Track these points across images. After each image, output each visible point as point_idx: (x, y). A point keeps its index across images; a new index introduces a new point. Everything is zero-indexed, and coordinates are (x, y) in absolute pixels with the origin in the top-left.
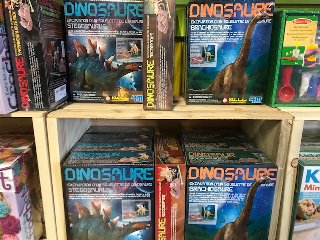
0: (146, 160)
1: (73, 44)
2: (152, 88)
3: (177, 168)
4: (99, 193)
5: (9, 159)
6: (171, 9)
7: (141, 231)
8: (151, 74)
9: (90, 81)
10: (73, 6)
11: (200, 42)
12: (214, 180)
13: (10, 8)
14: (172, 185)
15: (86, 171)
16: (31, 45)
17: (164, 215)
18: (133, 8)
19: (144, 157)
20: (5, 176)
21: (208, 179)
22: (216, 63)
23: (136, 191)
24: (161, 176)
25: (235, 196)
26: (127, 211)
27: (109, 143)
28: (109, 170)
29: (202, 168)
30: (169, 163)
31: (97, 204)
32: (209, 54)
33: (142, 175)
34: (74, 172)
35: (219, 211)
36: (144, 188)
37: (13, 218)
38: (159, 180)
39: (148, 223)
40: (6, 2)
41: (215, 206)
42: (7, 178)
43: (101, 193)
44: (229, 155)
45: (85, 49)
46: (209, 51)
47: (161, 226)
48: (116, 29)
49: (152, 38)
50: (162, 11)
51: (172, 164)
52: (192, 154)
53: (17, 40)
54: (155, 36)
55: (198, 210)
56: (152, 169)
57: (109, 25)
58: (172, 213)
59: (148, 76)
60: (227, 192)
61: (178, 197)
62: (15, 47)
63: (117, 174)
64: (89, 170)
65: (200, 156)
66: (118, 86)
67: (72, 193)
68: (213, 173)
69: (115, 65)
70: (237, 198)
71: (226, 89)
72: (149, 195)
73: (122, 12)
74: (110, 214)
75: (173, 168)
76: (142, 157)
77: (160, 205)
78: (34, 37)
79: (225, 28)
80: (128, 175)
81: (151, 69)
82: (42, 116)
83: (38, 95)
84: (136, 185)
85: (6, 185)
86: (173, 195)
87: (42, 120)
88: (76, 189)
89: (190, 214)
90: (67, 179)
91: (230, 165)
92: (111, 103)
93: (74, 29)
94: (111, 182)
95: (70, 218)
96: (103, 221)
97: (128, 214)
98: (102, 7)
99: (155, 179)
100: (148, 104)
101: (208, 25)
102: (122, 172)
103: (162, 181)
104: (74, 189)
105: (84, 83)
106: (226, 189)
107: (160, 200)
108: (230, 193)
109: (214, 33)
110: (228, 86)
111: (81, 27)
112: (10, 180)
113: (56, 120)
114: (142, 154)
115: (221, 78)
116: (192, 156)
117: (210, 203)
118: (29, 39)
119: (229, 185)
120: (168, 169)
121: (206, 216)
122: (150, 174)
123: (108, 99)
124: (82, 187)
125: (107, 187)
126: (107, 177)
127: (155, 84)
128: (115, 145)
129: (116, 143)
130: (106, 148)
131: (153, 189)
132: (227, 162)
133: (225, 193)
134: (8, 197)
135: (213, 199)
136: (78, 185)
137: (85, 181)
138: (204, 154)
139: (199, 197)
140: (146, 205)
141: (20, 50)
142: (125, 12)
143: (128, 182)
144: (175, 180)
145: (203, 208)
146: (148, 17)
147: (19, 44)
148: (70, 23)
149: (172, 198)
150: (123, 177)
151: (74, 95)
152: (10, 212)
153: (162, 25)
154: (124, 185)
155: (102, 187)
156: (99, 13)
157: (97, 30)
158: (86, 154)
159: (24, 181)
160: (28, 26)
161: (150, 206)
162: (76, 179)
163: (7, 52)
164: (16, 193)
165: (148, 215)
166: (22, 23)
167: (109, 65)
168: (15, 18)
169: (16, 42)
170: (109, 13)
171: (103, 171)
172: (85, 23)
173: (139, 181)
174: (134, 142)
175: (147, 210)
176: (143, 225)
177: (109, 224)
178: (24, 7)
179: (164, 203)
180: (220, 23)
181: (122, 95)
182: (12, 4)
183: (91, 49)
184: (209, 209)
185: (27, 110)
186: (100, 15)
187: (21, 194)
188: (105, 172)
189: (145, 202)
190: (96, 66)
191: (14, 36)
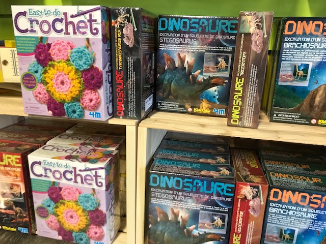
0: (227, 175)
1: (163, 57)
2: (238, 105)
3: (258, 188)
4: (179, 201)
5: (102, 159)
6: (267, 28)
7: (215, 241)
8: (239, 92)
9: (174, 92)
10: (166, 21)
11: (293, 59)
12: (297, 204)
13: (116, 26)
14: (251, 203)
15: (169, 179)
16: (130, 60)
17: (239, 231)
18: (224, 24)
19: (224, 172)
20: (98, 175)
21: (290, 203)
22: (308, 82)
23: (214, 204)
24: (241, 193)
25: (319, 224)
26: (204, 220)
27: (188, 152)
28: (191, 180)
29: (285, 191)
30: (250, 182)
31: (175, 211)
32: (301, 73)
33: (222, 190)
34: (158, 178)
35: (299, 236)
36: (222, 202)
37: (101, 212)
38: (238, 197)
39: (223, 235)
40: (113, 21)
41: (294, 230)
42: (100, 176)
43: (181, 201)
44: (315, 180)
45: (173, 62)
46: (301, 69)
47: (235, 240)
48: (205, 44)
49: (244, 56)
50: (258, 31)
51: (254, 182)
52: (273, 175)
53: (119, 55)
54: (247, 55)
55: (276, 232)
56: (233, 186)
57: (200, 40)
58: (248, 230)
59: (235, 93)
60: (310, 218)
61: (256, 215)
62: (117, 61)
63: (197, 185)
64: (172, 178)
65: (282, 177)
66: (201, 98)
67: (154, 197)
68: (297, 197)
69: (200, 78)
70: (320, 225)
71: (316, 109)
72: (226, 210)
73: (214, 27)
74: (187, 222)
75: (254, 187)
76: (221, 172)
77: (237, 220)
78: (134, 53)
79: (322, 47)
80: (209, 188)
81: (239, 86)
82: (135, 124)
83: (132, 106)
84: (215, 198)
85: (98, 182)
86: (251, 213)
87: (134, 128)
88: (158, 194)
89: (266, 234)
90: (152, 184)
91: (316, 192)
92: (192, 113)
93: (165, 43)
94: (192, 192)
95: (150, 220)
96: (180, 227)
97: (204, 224)
98: (194, 23)
99: (234, 195)
100: (232, 120)
101: (303, 42)
102: (203, 184)
103: (241, 198)
104: (156, 193)
105: (170, 93)
106: (309, 216)
107: (238, 216)
108: (313, 219)
109: (309, 51)
110: (318, 106)
111: (172, 41)
112: (102, 179)
113: (146, 128)
114: (221, 169)
115: (312, 98)
116: (274, 177)
117: (290, 226)
118: (129, 54)
119: (314, 211)
120: (249, 188)
121: (284, 238)
122: (230, 190)
123: (190, 110)
124: (164, 193)
125: (187, 196)
126: (188, 187)
127: (242, 101)
128: (193, 155)
129: (194, 152)
130: (185, 157)
131: (232, 204)
132: (313, 188)
133: (308, 218)
134: (99, 193)
135: (294, 223)
136: (160, 191)
137: (167, 188)
138: (287, 175)
139: (278, 219)
140: (223, 219)
141: (120, 64)
142: (217, 27)
143: (207, 194)
144: (255, 199)
145: (281, 230)
146: (243, 35)
147: (121, 58)
148: (162, 37)
149: (250, 216)
150: (203, 189)
151: (159, 104)
152: (99, 206)
153: (256, 44)
154: (204, 197)
155: (182, 195)
156: (191, 27)
157: (187, 44)
158: (168, 161)
159: (112, 180)
160: (129, 43)
161: (227, 219)
162: (159, 185)
163: (109, 65)
164: (106, 190)
165: (224, 228)
166: (125, 40)
167: (195, 78)
168: (119, 35)
169: (118, 56)
170: (200, 28)
171: (185, 181)
172: (176, 37)
173: (218, 195)
174: (211, 153)
175: (223, 223)
176: (218, 237)
177: (185, 230)
178: (128, 25)
179: (241, 219)
180: (317, 41)
181: (204, 107)
182: (118, 23)
183: (180, 62)
184: (288, 232)
185: (121, 117)
186: (191, 30)
187: (109, 191)
188: (187, 182)
189: (223, 216)
190: (182, 78)
191: (117, 51)
